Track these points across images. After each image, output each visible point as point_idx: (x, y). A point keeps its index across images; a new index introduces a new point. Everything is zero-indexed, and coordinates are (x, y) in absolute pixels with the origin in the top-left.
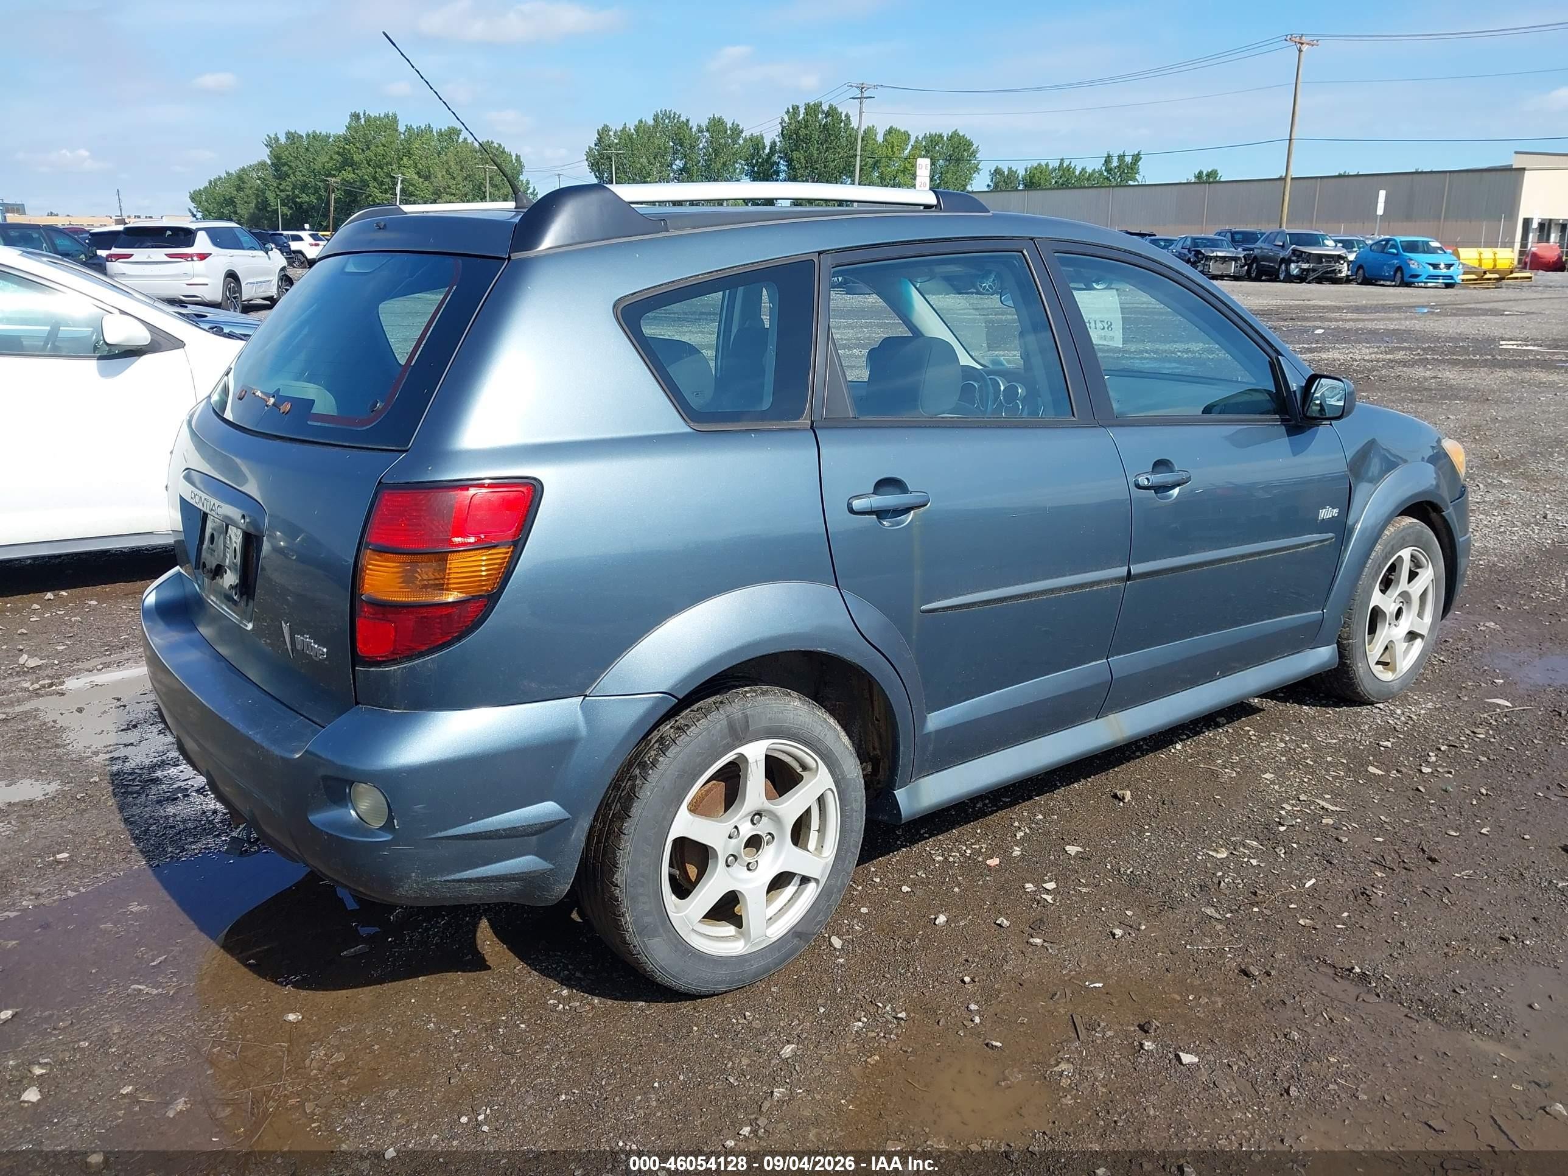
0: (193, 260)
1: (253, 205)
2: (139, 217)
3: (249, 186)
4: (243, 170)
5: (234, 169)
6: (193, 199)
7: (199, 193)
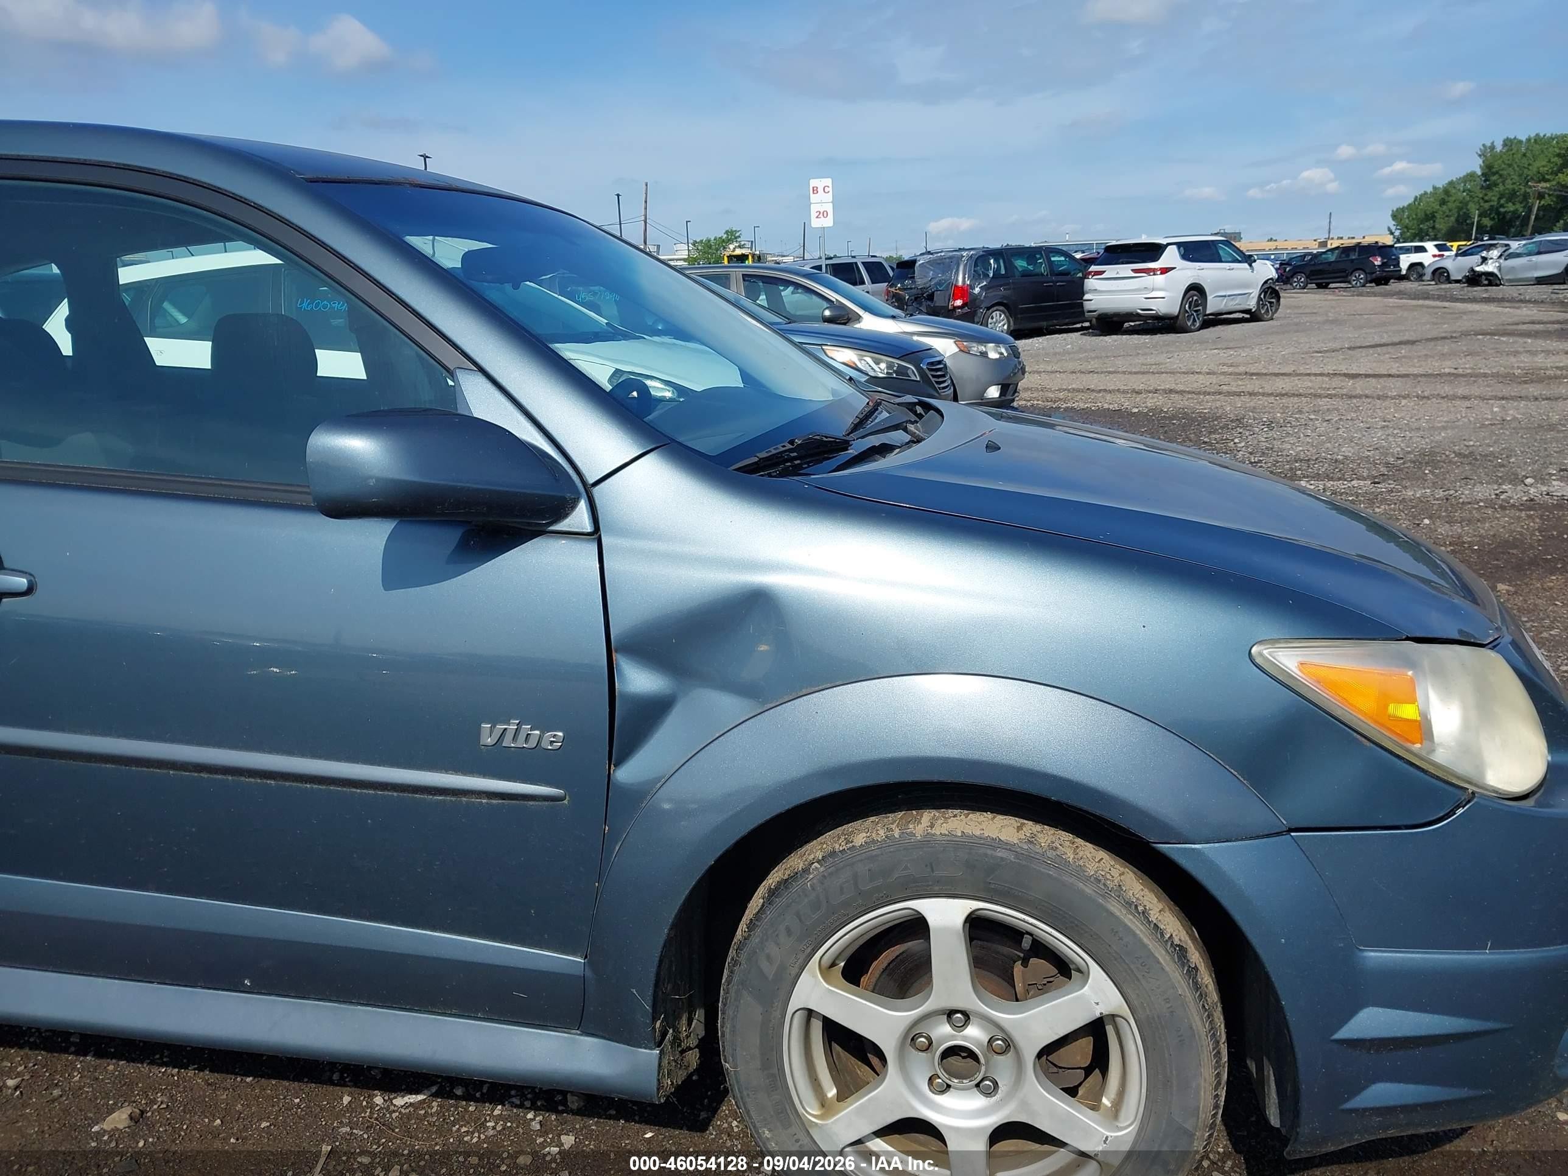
0: (1154, 274)
1: (1453, 219)
2: (1342, 238)
3: (1453, 199)
4: (1451, 183)
5: (1441, 184)
6: (1394, 216)
7: (1403, 210)
